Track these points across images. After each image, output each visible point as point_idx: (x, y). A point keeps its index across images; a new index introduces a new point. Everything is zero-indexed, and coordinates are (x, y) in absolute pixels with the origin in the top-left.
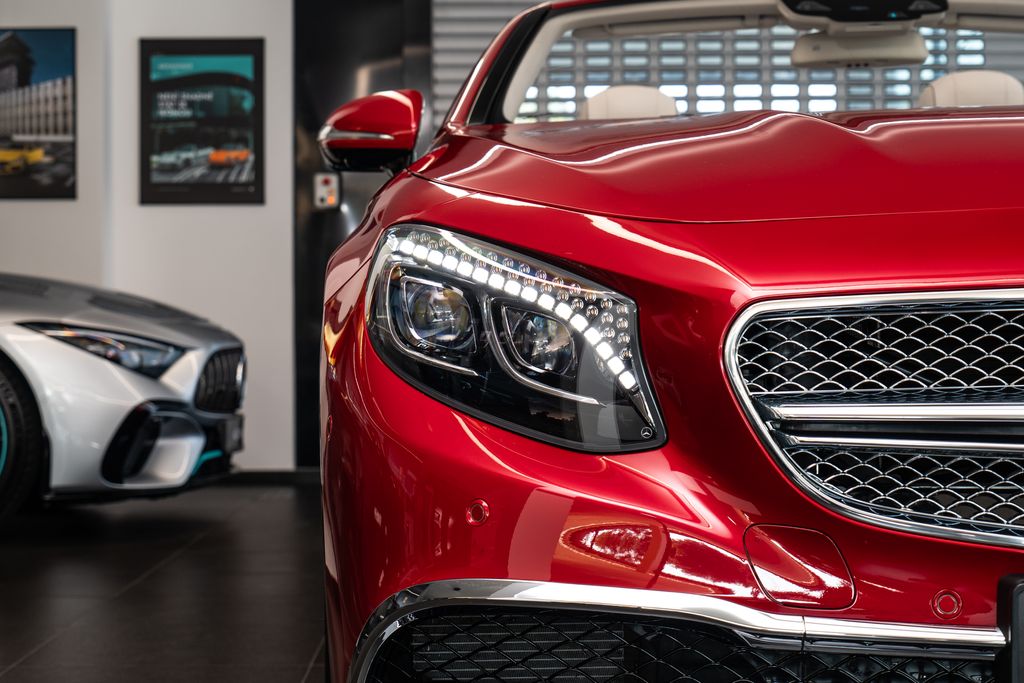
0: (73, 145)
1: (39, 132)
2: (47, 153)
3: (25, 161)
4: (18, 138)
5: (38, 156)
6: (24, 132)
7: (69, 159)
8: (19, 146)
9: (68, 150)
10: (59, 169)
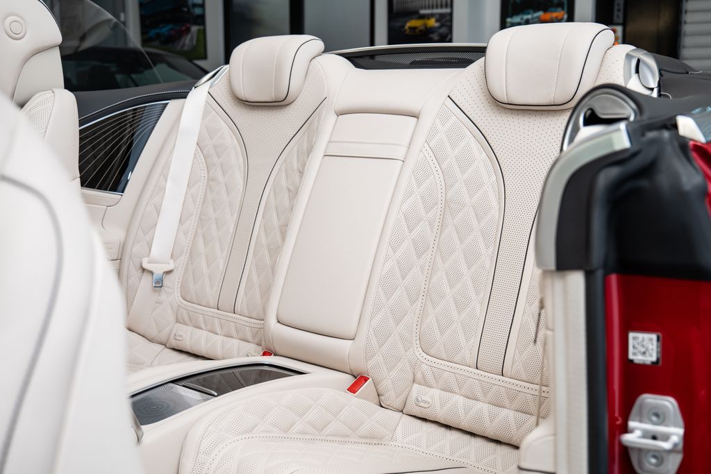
0: (451, 14)
1: (433, 8)
2: (437, 21)
3: (425, 25)
4: (423, 12)
5: (432, 23)
6: (425, 8)
7: (448, 24)
8: (423, 17)
9: (448, 18)
10: (444, 30)
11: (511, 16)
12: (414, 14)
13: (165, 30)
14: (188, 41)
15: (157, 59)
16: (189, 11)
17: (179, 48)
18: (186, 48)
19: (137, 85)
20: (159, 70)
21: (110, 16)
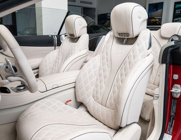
0: (161, 18)
1: (158, 17)
4: (155, 18)
5: (157, 20)
9: (161, 19)
10: (160, 22)
11: (175, 19)
12: (153, 18)
13: (102, 21)
14: (106, 24)
15: (101, 27)
16: (107, 18)
17: (105, 25)
18: (106, 25)
19: (97, 33)
20: (101, 29)
21: (94, 21)
